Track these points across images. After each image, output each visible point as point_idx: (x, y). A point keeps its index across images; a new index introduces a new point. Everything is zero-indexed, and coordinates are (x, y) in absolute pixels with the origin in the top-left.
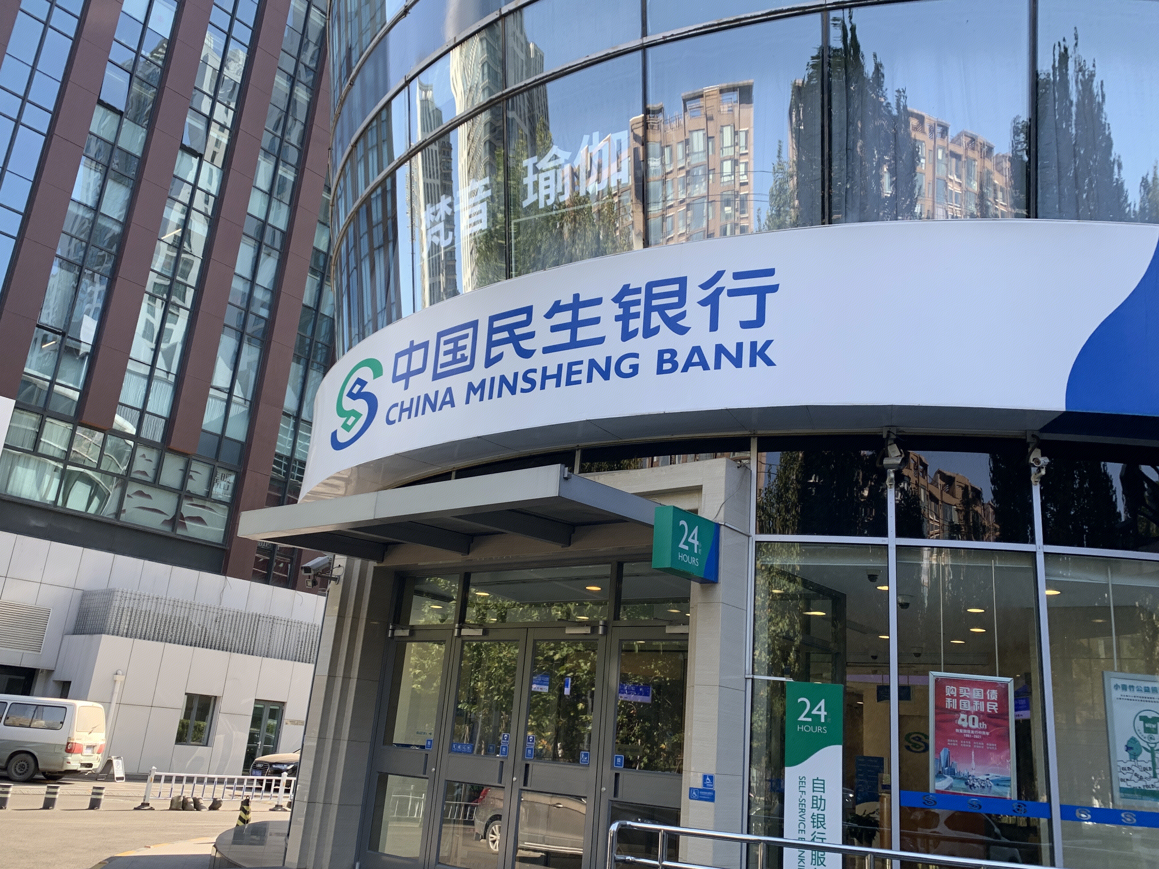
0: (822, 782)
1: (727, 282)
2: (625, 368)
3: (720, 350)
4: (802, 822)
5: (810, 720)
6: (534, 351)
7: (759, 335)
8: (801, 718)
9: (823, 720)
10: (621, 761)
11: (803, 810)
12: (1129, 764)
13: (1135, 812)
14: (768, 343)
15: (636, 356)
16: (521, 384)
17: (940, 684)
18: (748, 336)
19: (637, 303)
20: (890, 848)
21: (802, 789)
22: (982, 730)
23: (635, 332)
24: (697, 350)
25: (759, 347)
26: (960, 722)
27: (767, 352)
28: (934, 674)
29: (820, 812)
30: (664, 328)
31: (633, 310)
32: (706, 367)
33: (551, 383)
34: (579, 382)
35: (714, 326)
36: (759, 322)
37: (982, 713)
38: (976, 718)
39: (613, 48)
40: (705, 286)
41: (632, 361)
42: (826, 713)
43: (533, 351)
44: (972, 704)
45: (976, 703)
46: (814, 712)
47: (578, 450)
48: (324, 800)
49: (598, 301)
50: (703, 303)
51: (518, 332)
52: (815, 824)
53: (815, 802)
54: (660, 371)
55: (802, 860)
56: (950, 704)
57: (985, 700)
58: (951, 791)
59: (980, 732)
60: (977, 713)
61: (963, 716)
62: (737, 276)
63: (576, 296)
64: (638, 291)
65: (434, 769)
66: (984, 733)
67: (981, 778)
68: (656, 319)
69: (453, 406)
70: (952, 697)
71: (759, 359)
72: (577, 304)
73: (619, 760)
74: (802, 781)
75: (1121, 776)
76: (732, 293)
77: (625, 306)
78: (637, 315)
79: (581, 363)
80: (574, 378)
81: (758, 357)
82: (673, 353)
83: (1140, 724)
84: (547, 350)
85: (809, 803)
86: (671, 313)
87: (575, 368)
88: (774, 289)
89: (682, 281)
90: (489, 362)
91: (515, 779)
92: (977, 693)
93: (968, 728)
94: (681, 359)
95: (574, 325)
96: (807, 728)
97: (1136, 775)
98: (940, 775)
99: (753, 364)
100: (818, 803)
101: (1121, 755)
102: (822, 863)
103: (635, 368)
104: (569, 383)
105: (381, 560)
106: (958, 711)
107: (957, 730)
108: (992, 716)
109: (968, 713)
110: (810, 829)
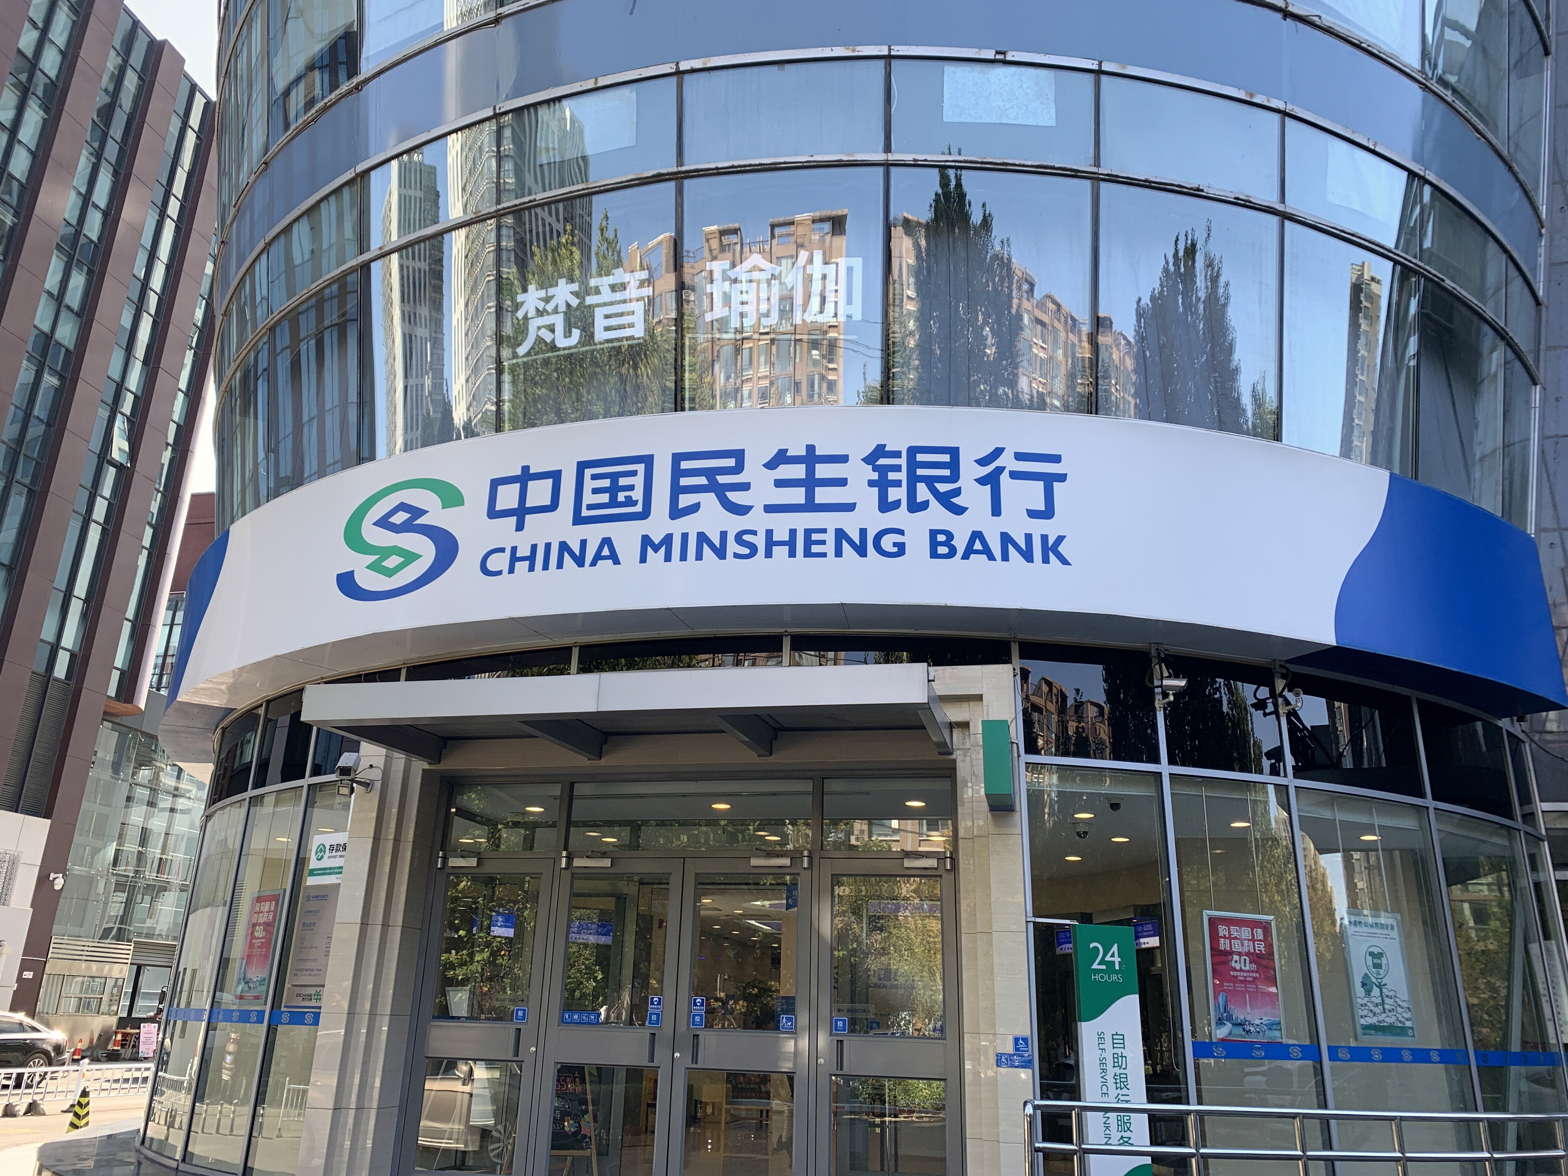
0: (1121, 1037)
1: (1007, 461)
2: (887, 543)
3: (1006, 539)
4: (1104, 1084)
5: (1104, 967)
6: (751, 507)
7: (1050, 528)
8: (1095, 966)
9: (1117, 967)
10: (844, 1025)
11: (1104, 1071)
12: (1365, 1001)
13: (1380, 1048)
14: (1060, 539)
15: (901, 532)
16: (732, 547)
17: (1214, 922)
18: (1038, 527)
19: (898, 468)
20: (1188, 1104)
21: (1101, 1046)
22: (1253, 972)
23: (897, 504)
24: (977, 535)
25: (1051, 542)
26: (1233, 964)
27: (1060, 549)
28: (1207, 913)
29: (1122, 1071)
30: (933, 502)
31: (892, 476)
32: (991, 557)
33: (781, 552)
34: (824, 555)
35: (996, 511)
36: (1048, 513)
37: (1252, 954)
38: (1247, 959)
39: (848, 155)
40: (983, 462)
41: (898, 538)
42: (1119, 959)
43: (749, 508)
44: (1243, 945)
45: (1246, 943)
46: (1108, 958)
47: (786, 636)
48: (357, 1105)
49: (843, 459)
50: (982, 481)
51: (722, 479)
52: (1118, 1085)
53: (1116, 1060)
54: (934, 555)
55: (1107, 1127)
56: (1224, 944)
57: (1253, 940)
58: (1231, 1038)
59: (1251, 974)
60: (1248, 954)
61: (1236, 957)
62: (1019, 457)
63: (811, 448)
64: (897, 454)
65: (533, 1049)
66: (1254, 975)
67: (1257, 1022)
68: (923, 493)
69: (617, 562)
70: (1225, 937)
71: (1052, 556)
72: (811, 458)
73: (840, 1024)
74: (1101, 1037)
75: (1361, 1013)
76: (1014, 475)
77: (883, 471)
78: (897, 484)
79: (824, 531)
80: (815, 549)
81: (1050, 553)
82: (950, 536)
83: (1369, 958)
84: (769, 509)
85: (1110, 1062)
86: (942, 487)
87: (815, 537)
88: (1062, 478)
89: (954, 452)
90: (676, 513)
91: (677, 1055)
92: (1246, 933)
93: (1241, 970)
94: (960, 543)
95: (810, 483)
96: (1102, 977)
97: (1371, 1011)
98: (1220, 1022)
99: (1046, 560)
100: (1119, 1060)
101: (1360, 991)
102: (1128, 1129)
103: (901, 549)
104: (808, 554)
105: (437, 758)
106: (1231, 953)
107: (1232, 973)
108: (1260, 956)
109: (1240, 954)
110: (1113, 1092)
